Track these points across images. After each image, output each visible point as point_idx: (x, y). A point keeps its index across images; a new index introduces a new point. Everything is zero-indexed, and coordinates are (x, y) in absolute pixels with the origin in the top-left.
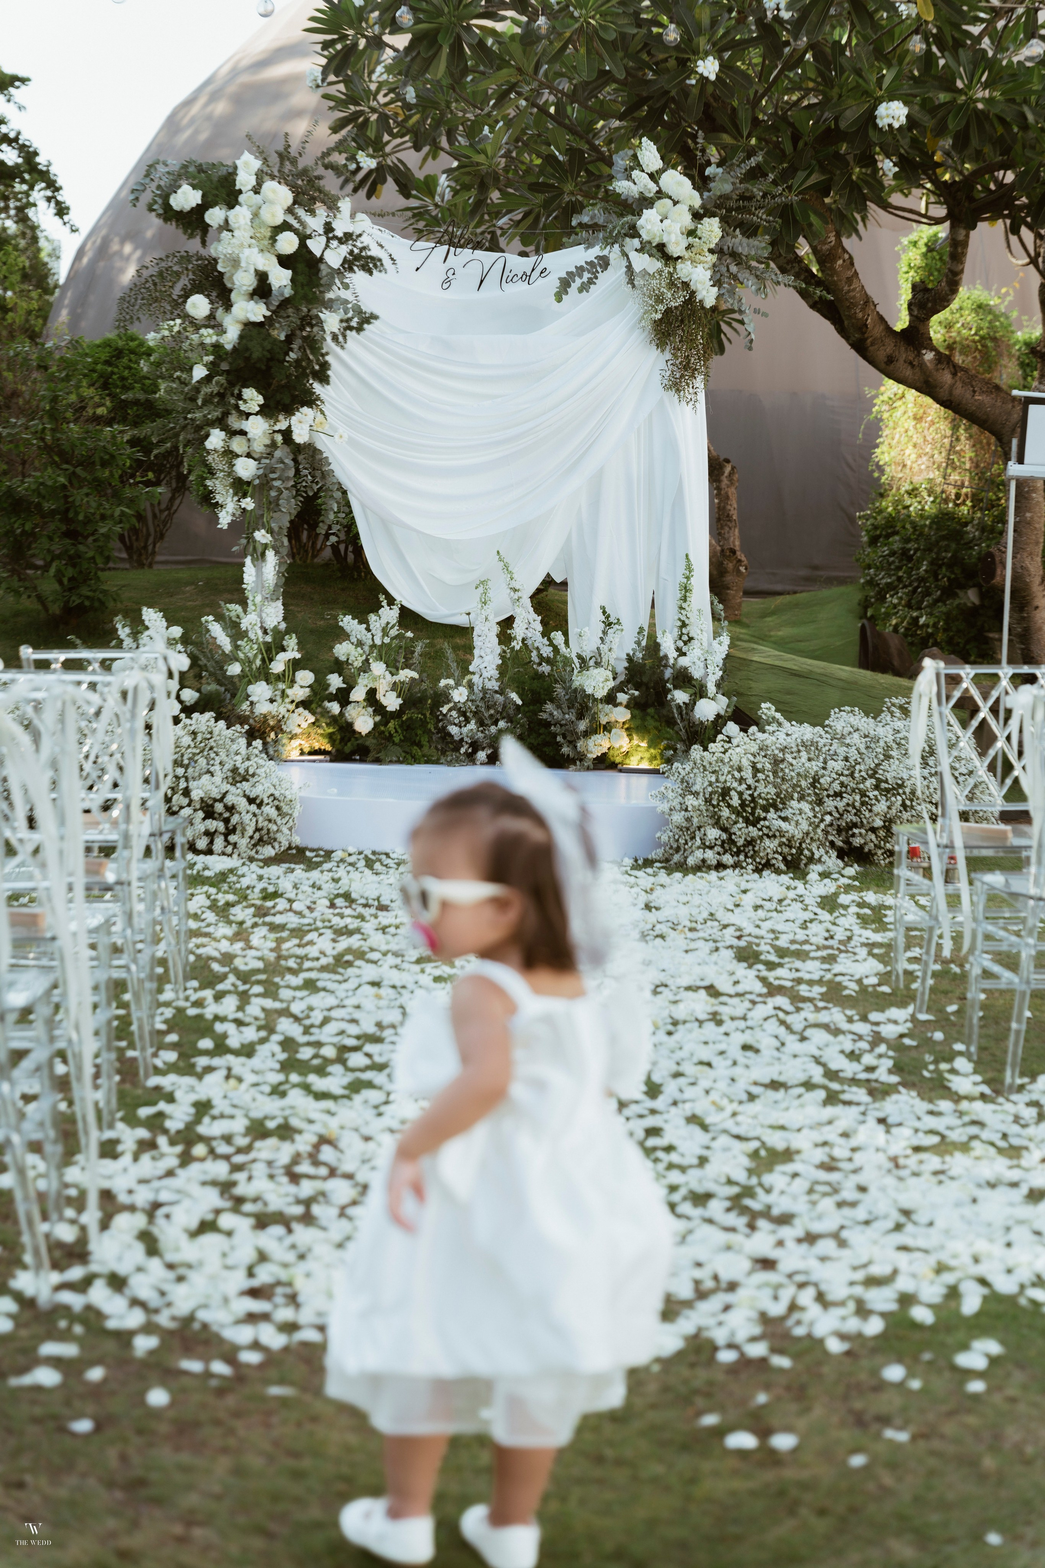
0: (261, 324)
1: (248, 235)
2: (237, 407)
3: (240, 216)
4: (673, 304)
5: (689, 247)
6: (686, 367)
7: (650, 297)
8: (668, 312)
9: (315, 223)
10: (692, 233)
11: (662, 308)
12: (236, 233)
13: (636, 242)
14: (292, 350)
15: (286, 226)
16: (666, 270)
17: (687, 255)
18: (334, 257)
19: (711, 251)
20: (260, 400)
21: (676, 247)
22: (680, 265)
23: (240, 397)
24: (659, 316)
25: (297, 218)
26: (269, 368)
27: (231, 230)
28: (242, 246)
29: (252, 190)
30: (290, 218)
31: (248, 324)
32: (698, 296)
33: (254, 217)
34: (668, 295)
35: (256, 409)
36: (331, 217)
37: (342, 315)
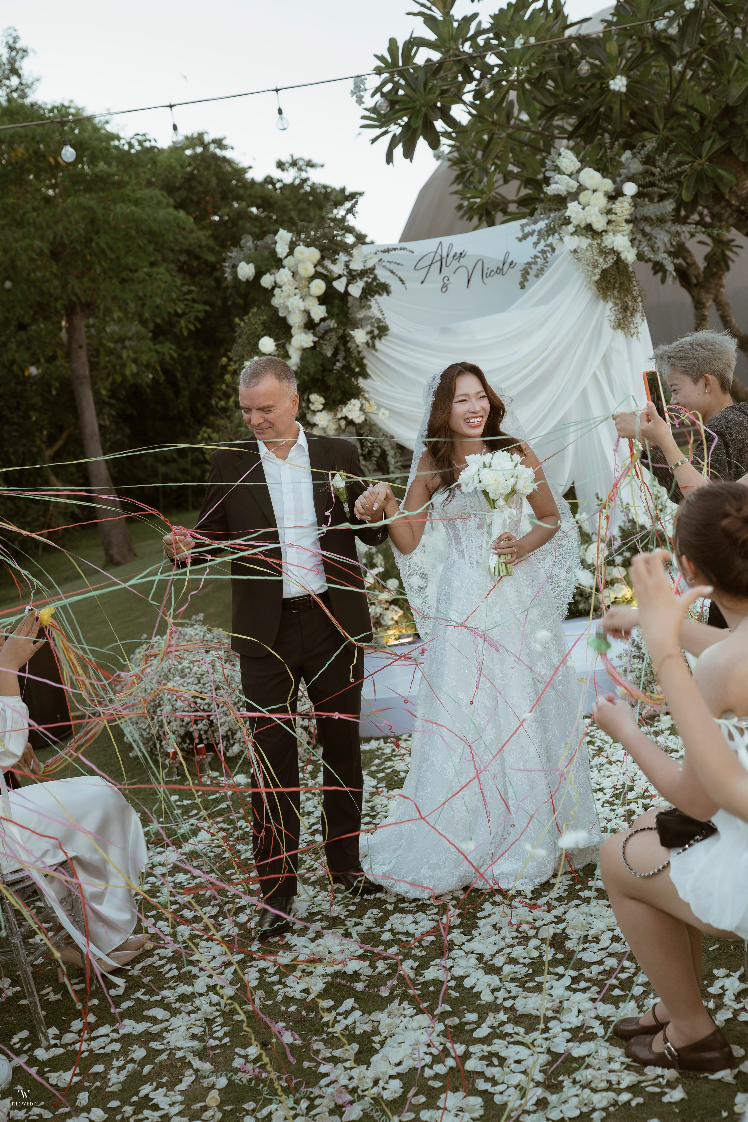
0: (312, 348)
1: (292, 288)
2: (309, 408)
3: (283, 276)
4: (605, 266)
5: (609, 222)
6: (625, 309)
7: (588, 265)
8: (604, 272)
9: (337, 269)
10: (609, 212)
11: (598, 271)
12: (284, 288)
13: (571, 228)
14: (338, 361)
15: (317, 275)
16: (595, 242)
17: (608, 228)
18: (356, 290)
19: (627, 221)
20: (322, 400)
21: (599, 224)
22: (606, 237)
23: (309, 401)
24: (598, 277)
25: (325, 267)
26: (324, 377)
27: (280, 287)
28: (289, 296)
29: (288, 255)
30: (320, 269)
31: (304, 350)
32: (623, 256)
33: (294, 274)
34: (601, 260)
35: (321, 407)
36: (349, 261)
37: (369, 328)
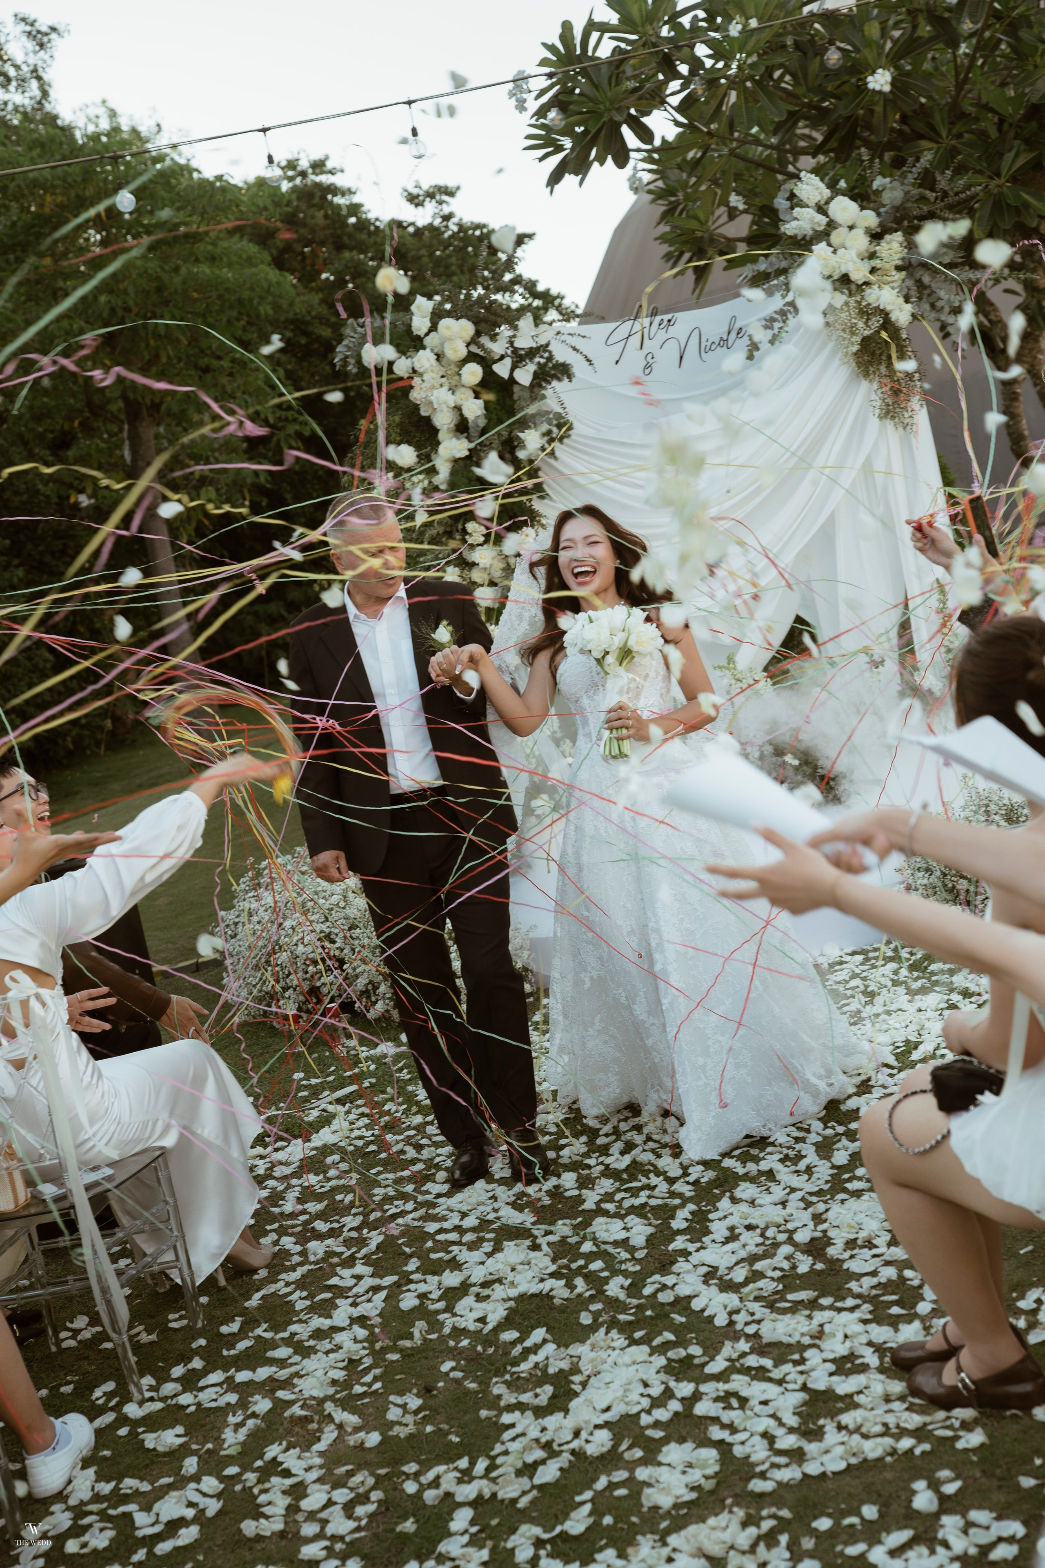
0: (467, 457)
1: (437, 376)
2: (465, 541)
3: (424, 359)
4: (867, 332)
5: (873, 271)
6: (896, 390)
7: (844, 330)
8: (866, 340)
9: (498, 347)
10: (872, 256)
11: (857, 339)
12: (425, 377)
15: (471, 357)
16: (853, 299)
17: (872, 278)
18: (524, 376)
19: (898, 268)
21: (859, 273)
22: (868, 291)
23: (464, 532)
24: (856, 348)
25: (481, 346)
27: (421, 375)
28: (433, 387)
29: (430, 331)
30: (474, 349)
31: (456, 461)
32: (893, 317)
33: (439, 357)
34: (861, 324)
35: (482, 539)
36: (514, 336)
37: (545, 427)
